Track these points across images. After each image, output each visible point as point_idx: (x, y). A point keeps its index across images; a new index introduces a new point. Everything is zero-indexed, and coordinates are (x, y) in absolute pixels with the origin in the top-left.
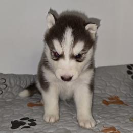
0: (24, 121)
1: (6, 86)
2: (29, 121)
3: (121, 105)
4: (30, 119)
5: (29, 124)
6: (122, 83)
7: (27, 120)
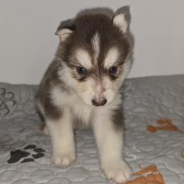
0: (28, 151)
1: (15, 103)
2: (35, 150)
3: (172, 132)
4: (37, 148)
5: (33, 156)
6: (178, 100)
7: (32, 150)
